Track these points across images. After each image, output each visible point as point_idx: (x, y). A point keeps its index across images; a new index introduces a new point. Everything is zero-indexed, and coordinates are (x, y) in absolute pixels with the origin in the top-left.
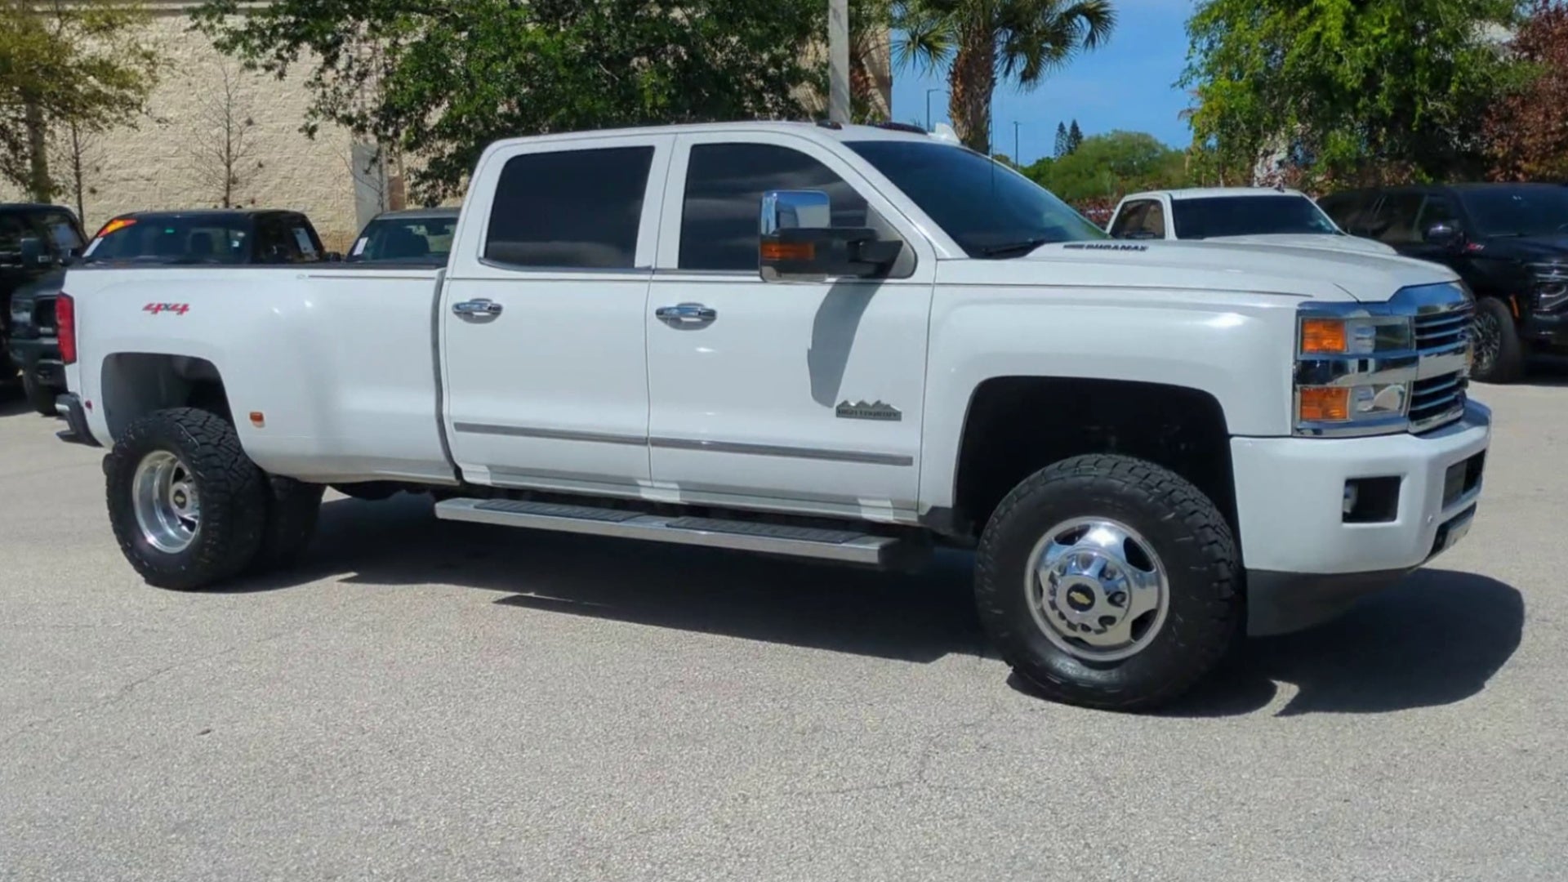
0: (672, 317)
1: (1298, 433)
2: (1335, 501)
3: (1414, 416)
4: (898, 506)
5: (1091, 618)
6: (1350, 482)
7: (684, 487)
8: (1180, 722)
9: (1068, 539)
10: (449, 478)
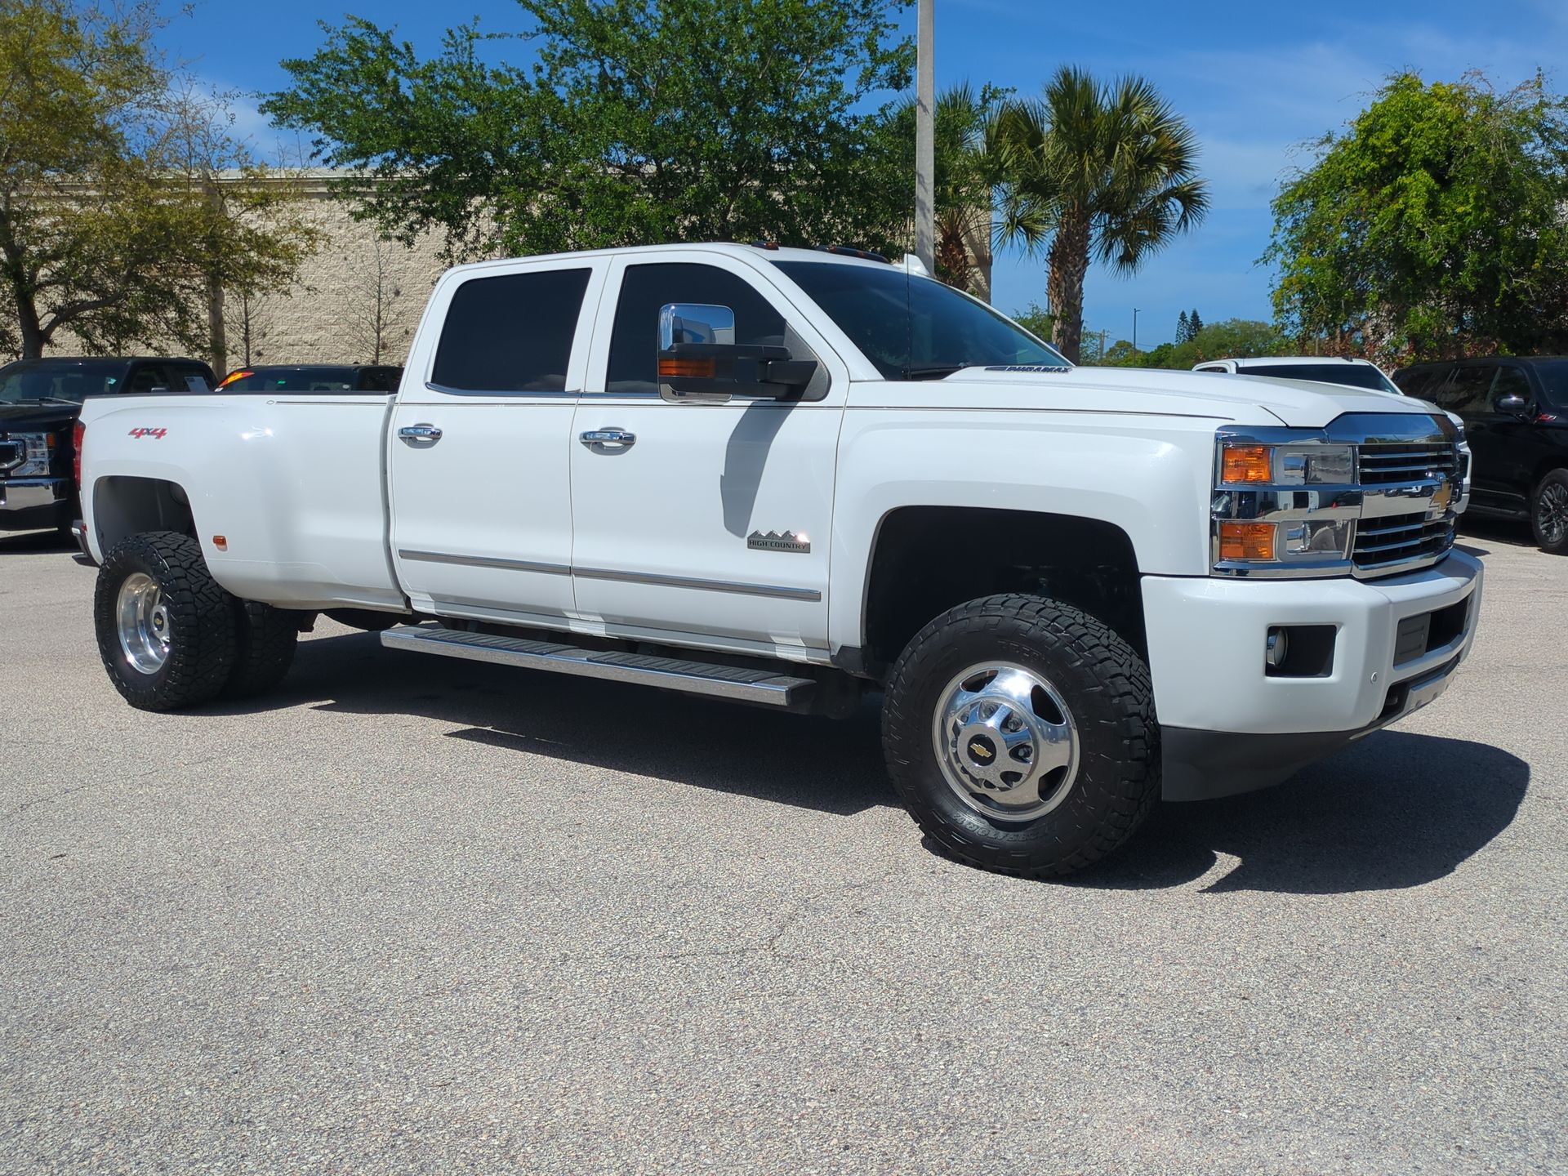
0: (593, 442)
1: (1219, 573)
2: (1254, 650)
3: (1359, 560)
4: (811, 645)
5: (992, 773)
6: (1272, 630)
7: (610, 620)
8: (1090, 894)
9: (976, 685)
10: (400, 606)
